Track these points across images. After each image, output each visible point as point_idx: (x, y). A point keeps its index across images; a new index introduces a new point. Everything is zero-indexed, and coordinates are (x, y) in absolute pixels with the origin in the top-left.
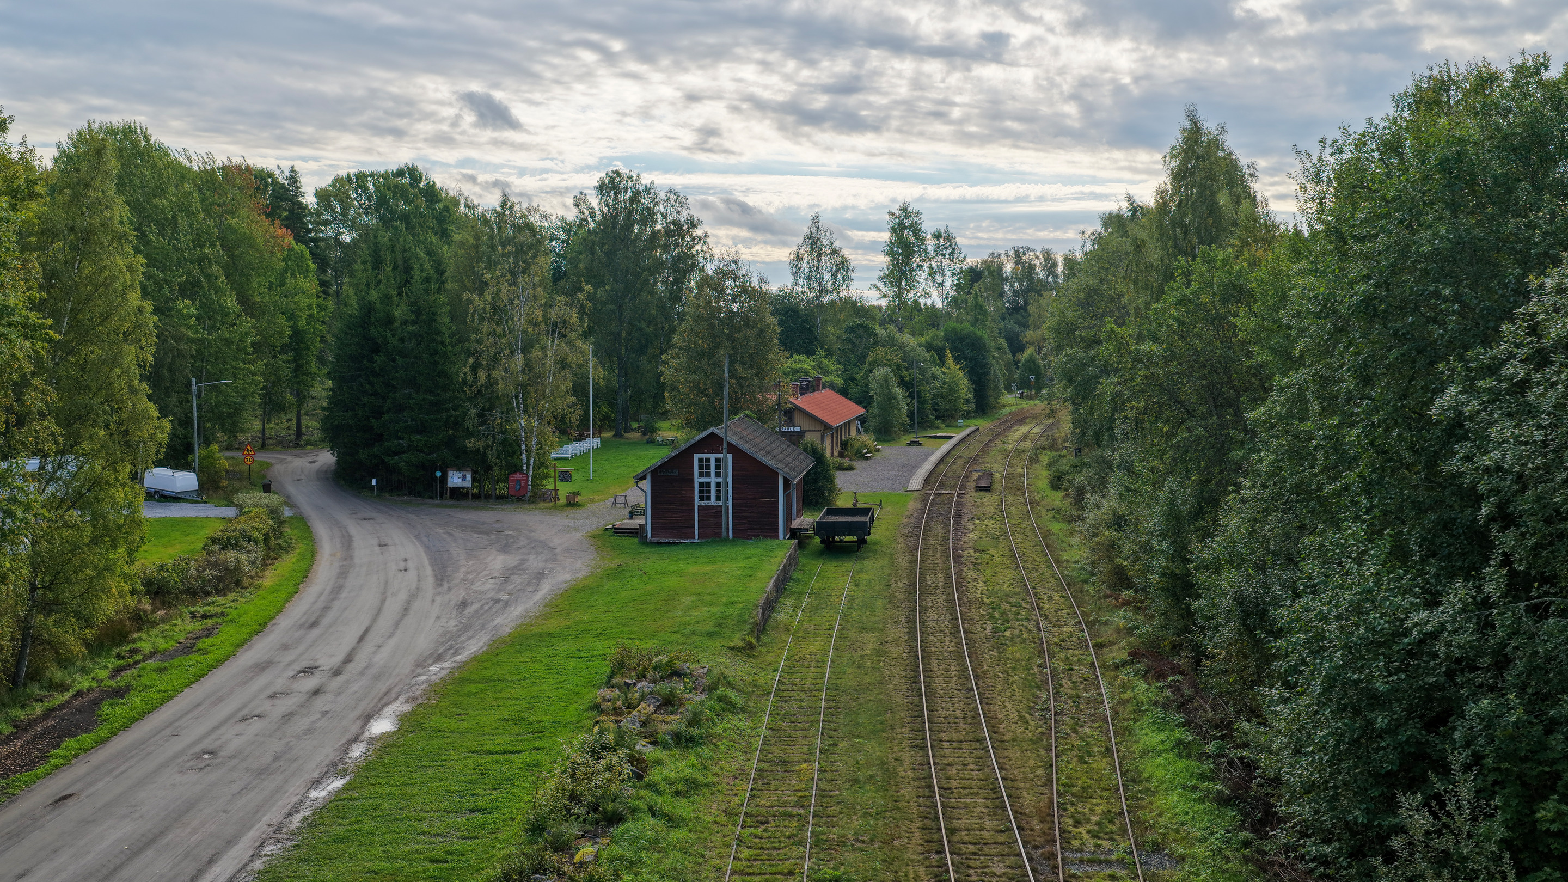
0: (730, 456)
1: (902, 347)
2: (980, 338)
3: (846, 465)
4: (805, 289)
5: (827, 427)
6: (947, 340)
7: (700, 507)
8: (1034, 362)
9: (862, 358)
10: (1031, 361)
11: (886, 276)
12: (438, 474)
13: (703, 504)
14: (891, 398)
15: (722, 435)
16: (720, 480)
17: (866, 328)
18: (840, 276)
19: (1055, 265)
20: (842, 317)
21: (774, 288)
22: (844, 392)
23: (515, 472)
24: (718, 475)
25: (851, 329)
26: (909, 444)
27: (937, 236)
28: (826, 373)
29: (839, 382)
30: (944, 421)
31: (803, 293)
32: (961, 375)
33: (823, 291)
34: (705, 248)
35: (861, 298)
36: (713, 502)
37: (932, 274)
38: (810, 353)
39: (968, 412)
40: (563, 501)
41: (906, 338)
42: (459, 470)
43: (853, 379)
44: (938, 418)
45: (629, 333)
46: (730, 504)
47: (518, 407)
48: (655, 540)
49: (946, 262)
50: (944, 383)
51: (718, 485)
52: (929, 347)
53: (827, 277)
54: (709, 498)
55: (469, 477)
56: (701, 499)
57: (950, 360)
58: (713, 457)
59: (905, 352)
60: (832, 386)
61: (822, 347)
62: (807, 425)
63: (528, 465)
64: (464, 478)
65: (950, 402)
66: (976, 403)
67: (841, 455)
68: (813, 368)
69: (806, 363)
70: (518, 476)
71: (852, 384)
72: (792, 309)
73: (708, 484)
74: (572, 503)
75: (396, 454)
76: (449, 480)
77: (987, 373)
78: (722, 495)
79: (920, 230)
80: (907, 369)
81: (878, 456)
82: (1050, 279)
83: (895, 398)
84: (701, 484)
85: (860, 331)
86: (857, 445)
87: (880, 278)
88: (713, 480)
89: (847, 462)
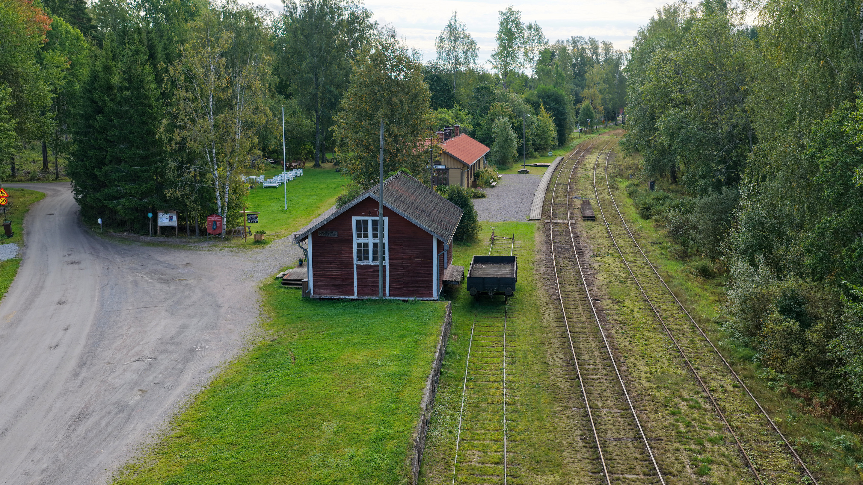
0: (386, 219)
1: (512, 102)
2: (561, 96)
3: (479, 194)
4: (446, 62)
5: (465, 165)
6: (539, 97)
7: (358, 266)
8: (589, 110)
9: (485, 110)
10: (587, 109)
11: (497, 54)
12: (150, 215)
13: (361, 263)
14: (507, 140)
15: (378, 200)
16: (377, 241)
17: (487, 89)
18: (469, 54)
19: (597, 48)
20: (470, 82)
21: (424, 62)
22: (473, 135)
23: (211, 215)
24: (375, 236)
25: (477, 90)
26: (520, 172)
27: (530, 28)
28: (461, 121)
29: (470, 127)
30: (539, 152)
31: (444, 65)
32: (551, 121)
33: (458, 64)
34: (375, 32)
35: (483, 69)
36: (370, 262)
37: (526, 54)
38: (449, 107)
39: (554, 146)
40: (251, 239)
41: (513, 96)
42: (166, 212)
43: (479, 125)
44: (536, 150)
45: (323, 93)
46: (387, 263)
47: (212, 161)
48: (317, 296)
49: (535, 44)
50: (539, 126)
51: (375, 245)
52: (528, 101)
53: (461, 54)
54: (367, 258)
55: (175, 218)
56: (360, 258)
57: (543, 111)
58: (370, 219)
59: (514, 106)
60: (465, 131)
61: (458, 103)
62: (450, 164)
63: (222, 208)
64: (171, 219)
65: (542, 139)
66: (558, 139)
67: (474, 185)
68: (452, 118)
69: (447, 114)
70: (214, 218)
71: (478, 128)
72: (436, 76)
73: (366, 245)
74: (258, 242)
75: (116, 198)
76: (159, 220)
77: (565, 119)
78: (379, 255)
79: (519, 23)
80: (515, 117)
81: (501, 183)
82: (594, 57)
83: (511, 140)
84: (359, 245)
85: (483, 91)
86: (486, 176)
87: (493, 56)
88: (371, 241)
89: (480, 191)
